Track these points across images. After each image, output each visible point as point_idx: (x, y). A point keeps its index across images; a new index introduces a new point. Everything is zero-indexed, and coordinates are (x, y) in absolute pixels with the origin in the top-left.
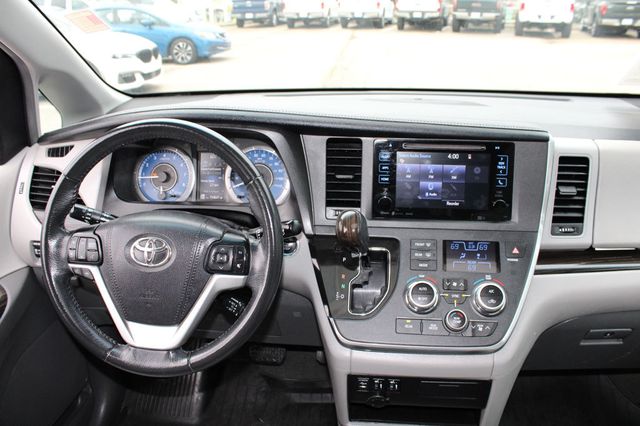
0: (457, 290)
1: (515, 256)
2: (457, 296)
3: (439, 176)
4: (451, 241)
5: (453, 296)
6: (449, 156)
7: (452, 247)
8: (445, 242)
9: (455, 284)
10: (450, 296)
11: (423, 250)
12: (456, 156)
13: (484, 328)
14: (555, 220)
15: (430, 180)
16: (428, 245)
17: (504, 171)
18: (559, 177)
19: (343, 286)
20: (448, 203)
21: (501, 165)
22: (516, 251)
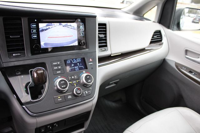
0: (74, 79)
1: (91, 62)
2: (75, 82)
4: (67, 60)
5: (74, 82)
7: (68, 62)
8: (64, 60)
9: (73, 77)
10: (72, 82)
11: (57, 65)
13: (88, 92)
14: (100, 47)
16: (59, 63)
17: (82, 29)
18: (99, 31)
21: (81, 27)
22: (91, 60)
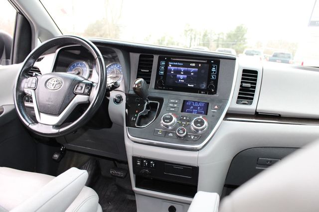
0: (185, 121)
2: (185, 123)
3: (185, 73)
4: (187, 101)
5: (183, 123)
6: (191, 65)
7: (187, 104)
8: (184, 101)
9: (185, 118)
10: (181, 123)
11: (174, 103)
12: (194, 65)
13: (194, 137)
14: (239, 98)
15: (182, 74)
16: (176, 101)
17: (215, 72)
18: (242, 79)
19: (136, 115)
20: (189, 85)
21: (214, 69)
22: (216, 107)
